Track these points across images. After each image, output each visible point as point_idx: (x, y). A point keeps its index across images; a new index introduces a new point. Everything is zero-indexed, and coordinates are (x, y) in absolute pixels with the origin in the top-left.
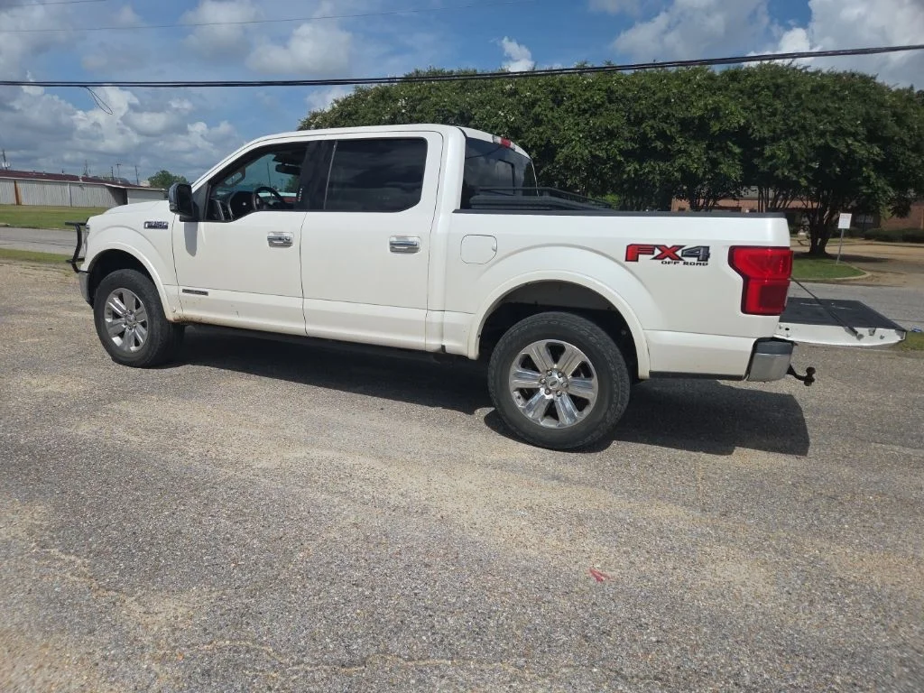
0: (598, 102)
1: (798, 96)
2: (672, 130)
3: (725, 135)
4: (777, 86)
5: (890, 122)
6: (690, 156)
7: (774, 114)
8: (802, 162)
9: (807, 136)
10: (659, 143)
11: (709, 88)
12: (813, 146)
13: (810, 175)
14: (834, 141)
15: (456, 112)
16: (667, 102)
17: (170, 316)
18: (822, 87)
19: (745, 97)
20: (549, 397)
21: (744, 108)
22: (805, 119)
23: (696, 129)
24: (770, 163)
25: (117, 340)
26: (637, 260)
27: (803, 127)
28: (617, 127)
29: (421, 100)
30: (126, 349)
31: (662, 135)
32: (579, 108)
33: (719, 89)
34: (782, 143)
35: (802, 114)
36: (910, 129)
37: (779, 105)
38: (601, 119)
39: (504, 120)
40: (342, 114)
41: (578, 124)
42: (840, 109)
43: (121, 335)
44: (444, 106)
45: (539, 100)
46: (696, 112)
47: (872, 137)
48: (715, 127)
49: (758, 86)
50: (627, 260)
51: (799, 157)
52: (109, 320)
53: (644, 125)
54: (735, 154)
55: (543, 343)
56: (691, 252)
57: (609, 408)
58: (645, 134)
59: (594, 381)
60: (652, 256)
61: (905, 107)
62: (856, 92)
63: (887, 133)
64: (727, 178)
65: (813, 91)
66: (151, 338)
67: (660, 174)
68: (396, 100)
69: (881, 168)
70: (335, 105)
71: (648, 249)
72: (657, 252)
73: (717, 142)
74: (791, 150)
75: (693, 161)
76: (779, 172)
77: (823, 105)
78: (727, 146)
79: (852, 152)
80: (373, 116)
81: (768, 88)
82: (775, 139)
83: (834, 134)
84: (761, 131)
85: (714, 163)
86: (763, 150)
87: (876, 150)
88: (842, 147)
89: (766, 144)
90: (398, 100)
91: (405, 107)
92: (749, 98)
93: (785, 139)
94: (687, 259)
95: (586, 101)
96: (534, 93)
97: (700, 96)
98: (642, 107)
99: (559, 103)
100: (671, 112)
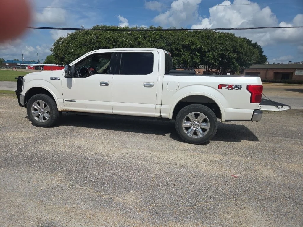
0: (158, 38)
1: (215, 39)
2: (180, 48)
3: (195, 50)
4: (209, 36)
5: (239, 47)
6: (185, 56)
7: (208, 44)
8: (216, 58)
9: (218, 51)
10: (176, 52)
11: (190, 36)
12: (219, 54)
13: (218, 62)
14: (225, 52)
15: (112, 39)
16: (178, 39)
17: (59, 109)
18: (221, 37)
19: (200, 39)
20: (194, 129)
21: (200, 42)
22: (217, 45)
23: (187, 47)
24: (208, 58)
25: (36, 119)
26: (221, 89)
27: (216, 48)
28: (164, 46)
29: (100, 35)
30: (40, 121)
31: (177, 49)
32: (152, 40)
33: (193, 36)
34: (211, 52)
35: (216, 44)
36: (244, 49)
37: (209, 41)
38: (159, 44)
39: (128, 43)
40: (71, 39)
41: (151, 45)
42: (226, 43)
43: (38, 116)
44: (108, 37)
45: (139, 37)
46: (186, 43)
47: (235, 52)
48: (192, 48)
49: (203, 36)
50: (219, 89)
51: (215, 57)
52: (33, 112)
53: (171, 46)
54: (198, 55)
55: (193, 113)
56: (237, 86)
57: (213, 131)
58: (172, 49)
59: (209, 123)
60: (226, 88)
61: (242, 43)
62: (230, 38)
63: (239, 50)
64: (196, 62)
65: (219, 38)
66: (51, 117)
67: (177, 61)
68: (91, 35)
69: (237, 60)
70: (69, 35)
71: (224, 86)
72: (227, 86)
73: (193, 52)
74: (213, 55)
75: (186, 57)
76: (210, 61)
77: (221, 42)
78: (196, 53)
79: (230, 56)
80: (83, 40)
81: (206, 36)
82: (209, 51)
83: (225, 50)
84: (205, 49)
85: (192, 58)
86: (206, 54)
87: (236, 55)
88: (227, 54)
89: (206, 53)
90: (92, 35)
91: (94, 37)
92: (201, 39)
93: (211, 51)
94: (236, 88)
95: (154, 38)
96: (138, 34)
97: (187, 38)
98: (171, 40)
99: (145, 38)
100: (179, 42)
